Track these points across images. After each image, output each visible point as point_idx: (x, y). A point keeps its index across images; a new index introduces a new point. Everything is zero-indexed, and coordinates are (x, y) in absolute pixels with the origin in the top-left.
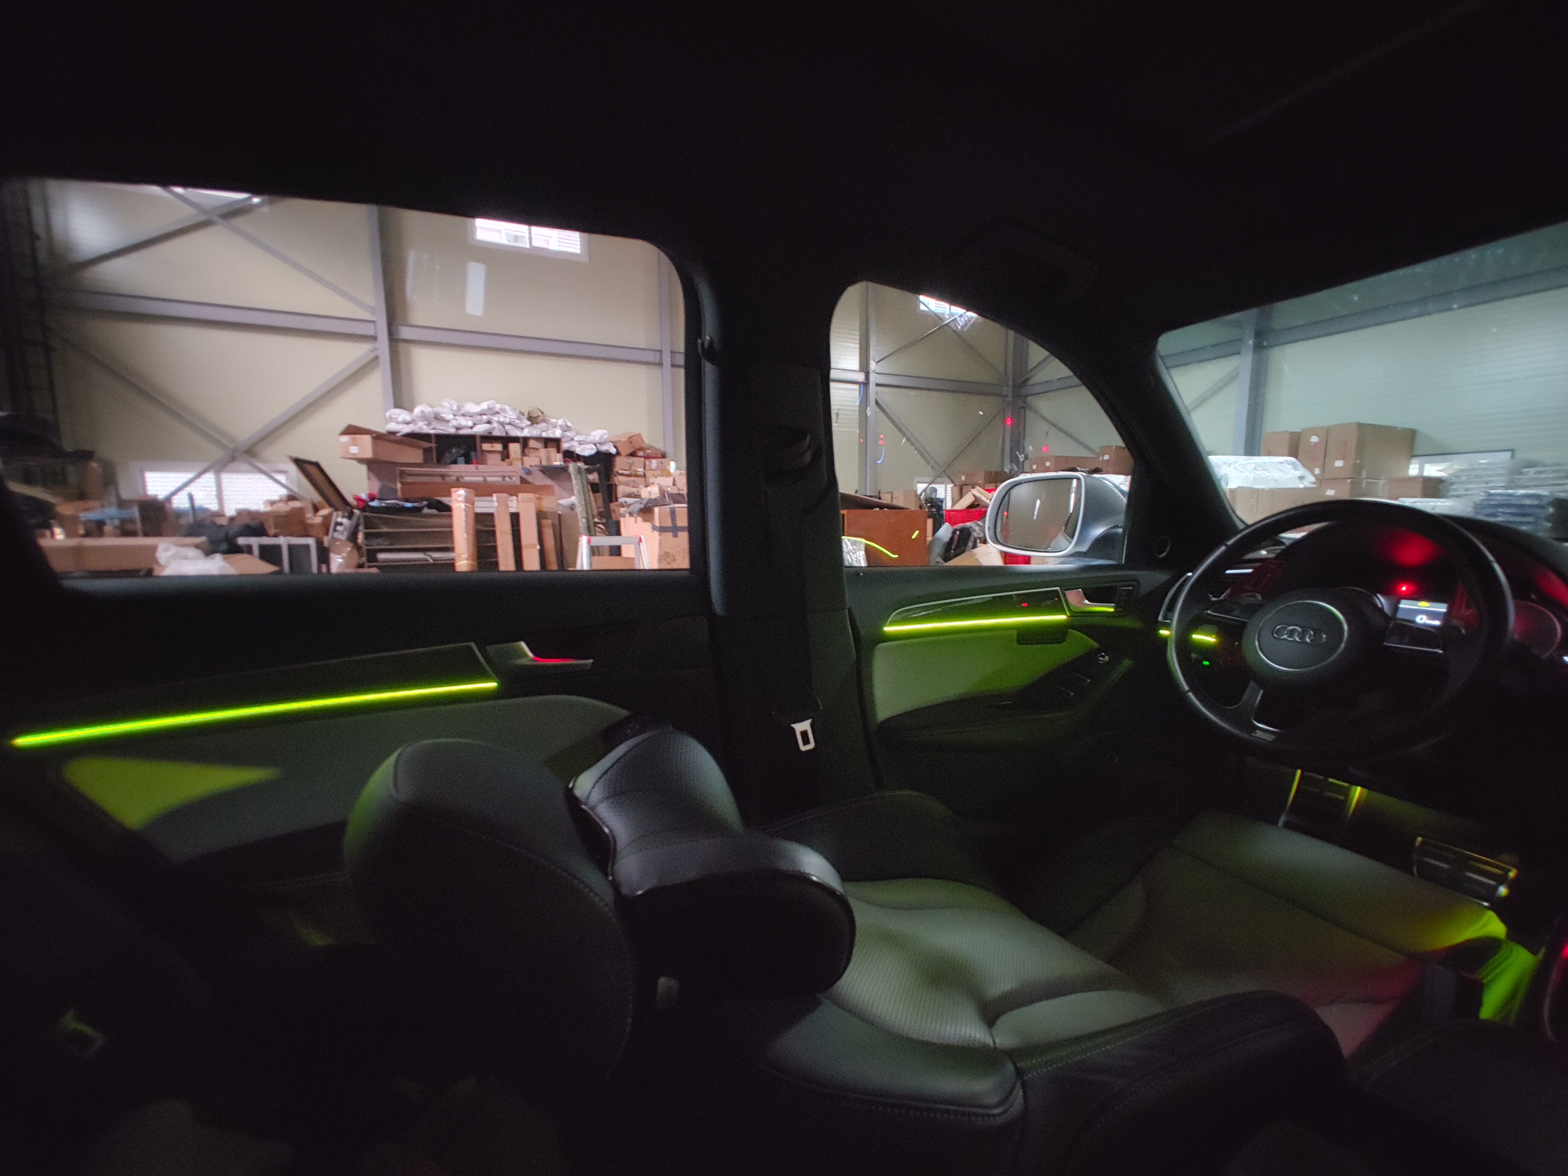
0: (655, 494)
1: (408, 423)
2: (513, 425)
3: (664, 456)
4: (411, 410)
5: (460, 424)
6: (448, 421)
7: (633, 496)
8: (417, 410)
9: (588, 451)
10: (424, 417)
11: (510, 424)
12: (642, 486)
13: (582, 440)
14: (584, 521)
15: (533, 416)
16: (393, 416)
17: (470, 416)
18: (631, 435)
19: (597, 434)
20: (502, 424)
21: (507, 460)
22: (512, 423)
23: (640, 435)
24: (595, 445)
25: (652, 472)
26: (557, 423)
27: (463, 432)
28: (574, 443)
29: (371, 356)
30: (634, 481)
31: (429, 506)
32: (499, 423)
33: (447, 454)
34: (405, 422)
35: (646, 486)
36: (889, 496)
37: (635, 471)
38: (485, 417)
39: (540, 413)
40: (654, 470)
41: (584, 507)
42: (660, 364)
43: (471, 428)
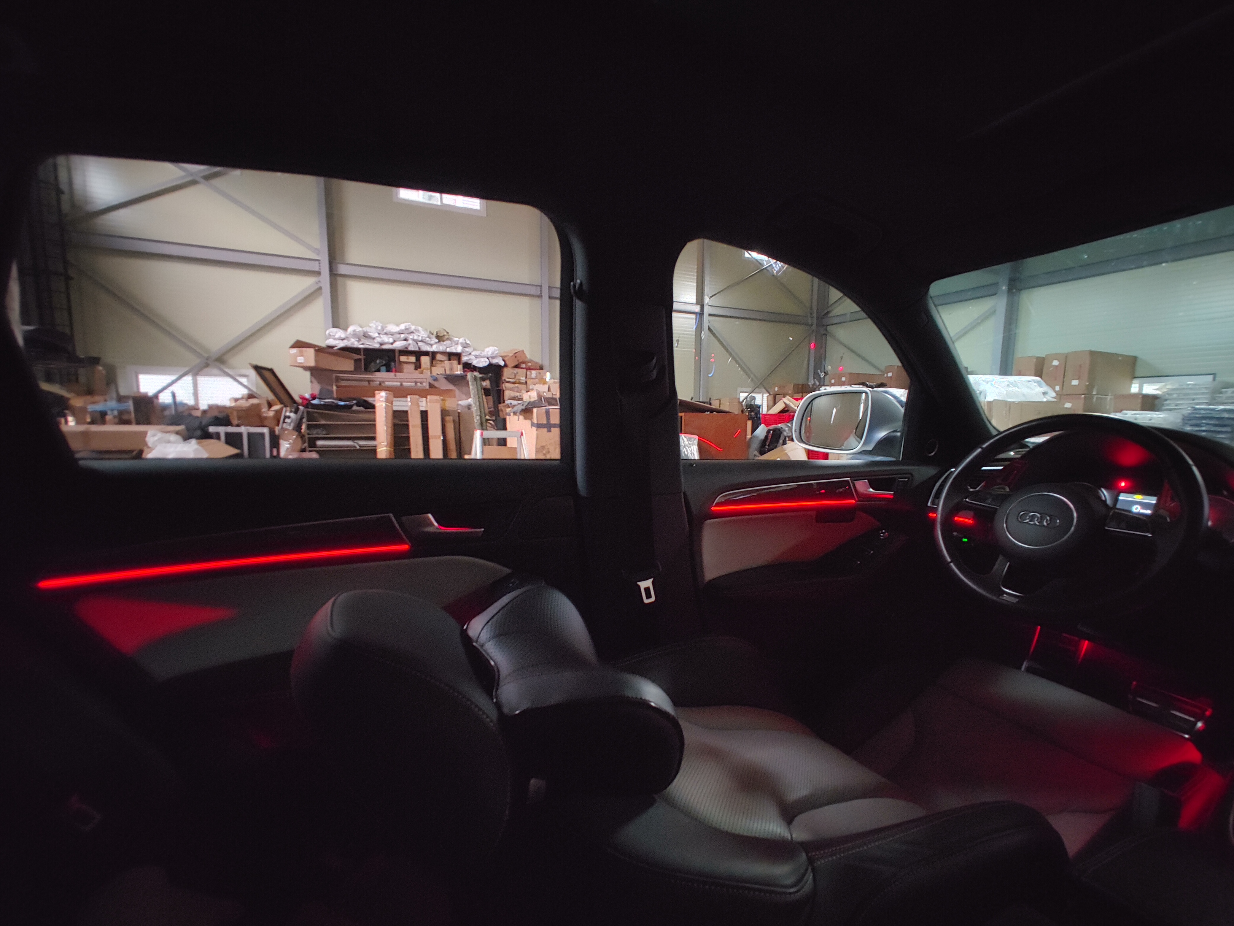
0: (534, 398)
1: (343, 340)
2: (425, 342)
3: (541, 368)
4: (345, 329)
5: (383, 340)
6: (374, 339)
7: (517, 398)
8: (350, 329)
9: (482, 363)
10: (355, 335)
11: (421, 341)
12: (525, 392)
13: (478, 354)
14: (478, 418)
15: (441, 335)
16: (331, 334)
17: (391, 335)
18: (516, 352)
19: (490, 350)
20: (416, 341)
21: (419, 369)
22: (424, 341)
23: (523, 351)
24: (488, 358)
25: (532, 380)
26: (458, 341)
27: (385, 347)
28: (472, 357)
29: (317, 287)
30: (518, 387)
31: (358, 405)
32: (414, 340)
33: (373, 364)
34: (342, 338)
35: (527, 392)
36: (718, 402)
37: (518, 379)
38: (402, 336)
39: (446, 334)
40: (533, 379)
41: (478, 407)
42: (540, 296)
43: (392, 344)
